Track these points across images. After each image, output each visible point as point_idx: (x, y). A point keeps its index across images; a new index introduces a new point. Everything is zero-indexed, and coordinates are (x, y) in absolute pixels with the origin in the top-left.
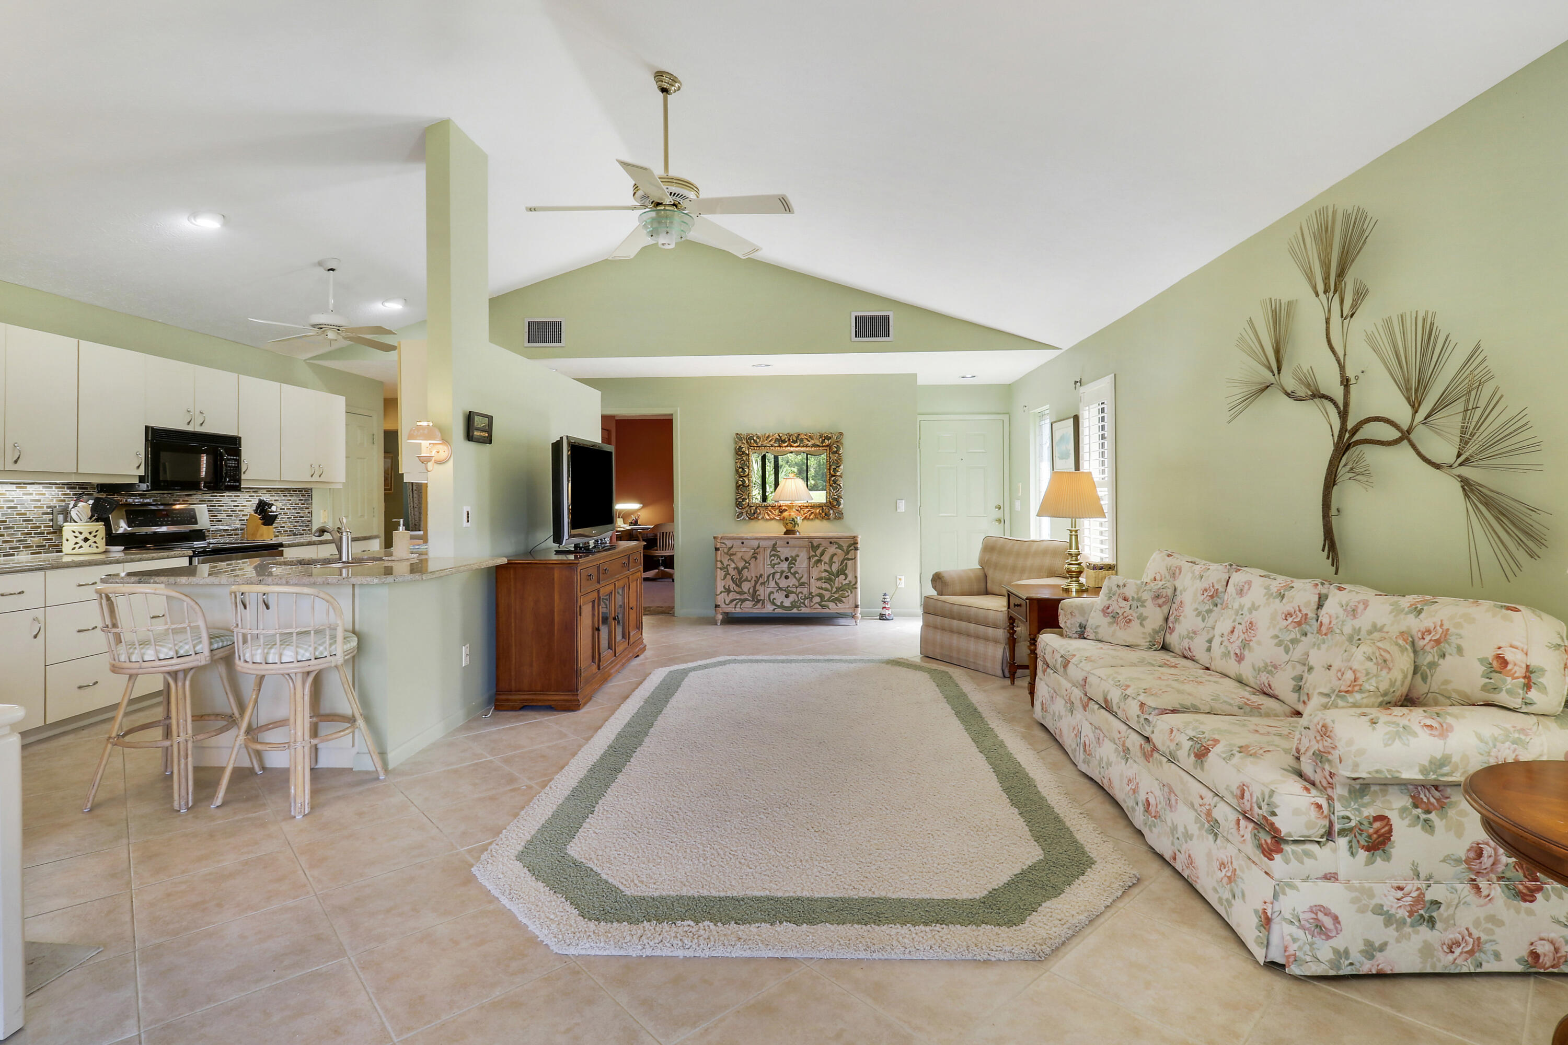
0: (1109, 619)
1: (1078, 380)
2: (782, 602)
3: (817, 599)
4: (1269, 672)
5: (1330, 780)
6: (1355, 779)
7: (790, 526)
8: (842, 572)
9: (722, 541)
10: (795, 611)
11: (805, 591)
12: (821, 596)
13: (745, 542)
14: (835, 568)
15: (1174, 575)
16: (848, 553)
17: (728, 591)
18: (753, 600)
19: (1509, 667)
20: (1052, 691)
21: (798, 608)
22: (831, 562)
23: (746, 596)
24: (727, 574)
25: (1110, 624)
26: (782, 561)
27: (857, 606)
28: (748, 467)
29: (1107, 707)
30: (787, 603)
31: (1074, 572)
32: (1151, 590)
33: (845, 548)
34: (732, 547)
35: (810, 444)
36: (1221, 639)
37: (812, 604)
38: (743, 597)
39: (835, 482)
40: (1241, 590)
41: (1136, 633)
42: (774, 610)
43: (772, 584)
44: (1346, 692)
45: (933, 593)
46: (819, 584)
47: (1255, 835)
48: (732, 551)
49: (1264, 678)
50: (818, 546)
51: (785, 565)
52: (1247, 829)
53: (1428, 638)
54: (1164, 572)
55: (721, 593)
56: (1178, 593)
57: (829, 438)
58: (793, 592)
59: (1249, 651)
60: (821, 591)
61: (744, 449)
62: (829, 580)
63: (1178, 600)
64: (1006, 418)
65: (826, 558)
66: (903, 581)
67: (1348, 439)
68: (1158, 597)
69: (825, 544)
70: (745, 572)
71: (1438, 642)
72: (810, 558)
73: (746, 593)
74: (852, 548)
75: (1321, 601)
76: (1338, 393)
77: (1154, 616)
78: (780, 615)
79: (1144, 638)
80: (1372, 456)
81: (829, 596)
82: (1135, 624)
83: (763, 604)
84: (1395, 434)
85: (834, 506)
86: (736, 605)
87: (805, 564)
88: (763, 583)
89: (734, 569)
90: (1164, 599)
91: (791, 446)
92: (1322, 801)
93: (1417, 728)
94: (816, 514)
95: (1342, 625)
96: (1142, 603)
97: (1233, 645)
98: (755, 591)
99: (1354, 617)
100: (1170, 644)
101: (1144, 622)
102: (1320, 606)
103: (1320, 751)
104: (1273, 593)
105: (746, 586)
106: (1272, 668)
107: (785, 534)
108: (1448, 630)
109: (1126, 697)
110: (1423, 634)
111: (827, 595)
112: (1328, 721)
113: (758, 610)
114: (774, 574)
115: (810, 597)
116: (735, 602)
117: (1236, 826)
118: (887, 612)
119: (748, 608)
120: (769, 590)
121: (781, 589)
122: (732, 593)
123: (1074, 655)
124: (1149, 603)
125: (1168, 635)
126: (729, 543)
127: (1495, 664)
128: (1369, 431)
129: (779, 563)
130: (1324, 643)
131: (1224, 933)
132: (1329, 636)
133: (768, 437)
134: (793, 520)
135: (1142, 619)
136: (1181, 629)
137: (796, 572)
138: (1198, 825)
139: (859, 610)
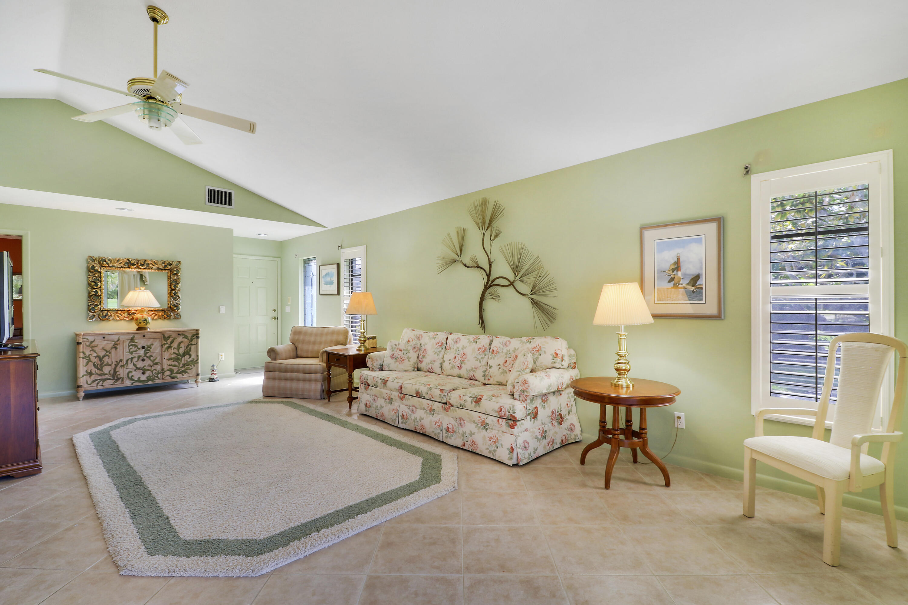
0: (394, 360)
1: (340, 246)
2: (139, 378)
3: (168, 373)
4: (474, 371)
5: (526, 398)
6: (534, 396)
7: (142, 325)
8: (187, 353)
9: (84, 337)
10: (150, 382)
11: (158, 368)
12: (171, 371)
13: (106, 337)
14: (181, 351)
15: (419, 338)
16: (191, 340)
17: (90, 374)
18: (114, 379)
19: (558, 355)
20: (373, 397)
21: (152, 380)
22: (179, 347)
23: (107, 376)
24: (89, 361)
25: (395, 362)
26: (139, 349)
27: (198, 375)
28: (100, 282)
29: (418, 395)
30: (143, 378)
31: (362, 341)
32: (411, 346)
33: (189, 338)
34: (94, 341)
35: (154, 267)
36: (450, 362)
37: (164, 377)
38: (104, 377)
39: (175, 294)
40: (456, 341)
41: (408, 365)
42: (132, 384)
43: (131, 366)
44: (525, 369)
45: (269, 360)
46: (170, 362)
47: (507, 422)
48: (93, 344)
49: (471, 374)
50: (169, 337)
51: (142, 352)
52: (503, 422)
53: (535, 350)
54: (413, 337)
55: (83, 376)
56: (422, 346)
57: (171, 265)
58: (148, 370)
59: (464, 364)
60: (171, 367)
61: (96, 268)
62: (177, 360)
63: (423, 348)
64: (279, 260)
65: (175, 345)
66: (223, 356)
67: (490, 284)
68: (415, 348)
69: (174, 335)
70: (106, 359)
71: (538, 351)
72: (162, 346)
73: (106, 374)
74: (195, 337)
75: (491, 342)
76: (487, 268)
77: (413, 356)
78: (137, 387)
79: (411, 366)
80: (501, 291)
81: (177, 370)
82: (406, 361)
83: (123, 380)
84: (507, 283)
85: (174, 310)
86: (98, 384)
87: (158, 350)
88: (123, 366)
89: (96, 357)
90: (417, 349)
91: (139, 268)
92: (525, 406)
93: (544, 377)
94: (159, 316)
95: (502, 349)
96: (408, 351)
97: (456, 363)
98: (115, 372)
99: (507, 346)
100: (421, 368)
101: (410, 360)
102: (490, 344)
103: (523, 389)
104: (471, 342)
105: (106, 369)
106: (475, 369)
107: (137, 330)
108: (541, 347)
109: (431, 389)
110: (533, 349)
111: (175, 369)
112: (526, 379)
113: (119, 385)
114: (132, 359)
115: (163, 371)
116: (96, 382)
117: (498, 422)
118: (215, 376)
119: (109, 384)
120: (128, 370)
121: (138, 369)
122: (93, 376)
123: (389, 378)
124: (411, 351)
125: (419, 364)
126: (91, 339)
127: (555, 355)
128: (497, 282)
129: (137, 351)
130: (496, 357)
131: (494, 462)
132: (498, 354)
133: (118, 260)
134: (146, 320)
135: (409, 358)
136: (426, 361)
137: (151, 356)
138: (477, 428)
139: (200, 377)
